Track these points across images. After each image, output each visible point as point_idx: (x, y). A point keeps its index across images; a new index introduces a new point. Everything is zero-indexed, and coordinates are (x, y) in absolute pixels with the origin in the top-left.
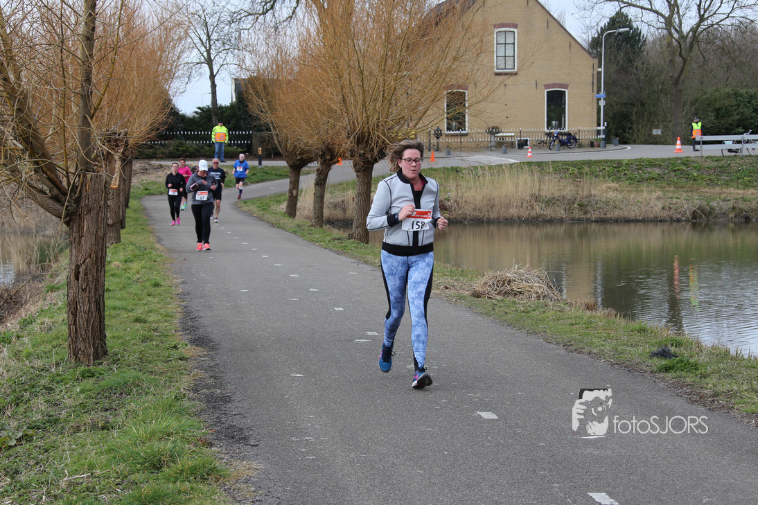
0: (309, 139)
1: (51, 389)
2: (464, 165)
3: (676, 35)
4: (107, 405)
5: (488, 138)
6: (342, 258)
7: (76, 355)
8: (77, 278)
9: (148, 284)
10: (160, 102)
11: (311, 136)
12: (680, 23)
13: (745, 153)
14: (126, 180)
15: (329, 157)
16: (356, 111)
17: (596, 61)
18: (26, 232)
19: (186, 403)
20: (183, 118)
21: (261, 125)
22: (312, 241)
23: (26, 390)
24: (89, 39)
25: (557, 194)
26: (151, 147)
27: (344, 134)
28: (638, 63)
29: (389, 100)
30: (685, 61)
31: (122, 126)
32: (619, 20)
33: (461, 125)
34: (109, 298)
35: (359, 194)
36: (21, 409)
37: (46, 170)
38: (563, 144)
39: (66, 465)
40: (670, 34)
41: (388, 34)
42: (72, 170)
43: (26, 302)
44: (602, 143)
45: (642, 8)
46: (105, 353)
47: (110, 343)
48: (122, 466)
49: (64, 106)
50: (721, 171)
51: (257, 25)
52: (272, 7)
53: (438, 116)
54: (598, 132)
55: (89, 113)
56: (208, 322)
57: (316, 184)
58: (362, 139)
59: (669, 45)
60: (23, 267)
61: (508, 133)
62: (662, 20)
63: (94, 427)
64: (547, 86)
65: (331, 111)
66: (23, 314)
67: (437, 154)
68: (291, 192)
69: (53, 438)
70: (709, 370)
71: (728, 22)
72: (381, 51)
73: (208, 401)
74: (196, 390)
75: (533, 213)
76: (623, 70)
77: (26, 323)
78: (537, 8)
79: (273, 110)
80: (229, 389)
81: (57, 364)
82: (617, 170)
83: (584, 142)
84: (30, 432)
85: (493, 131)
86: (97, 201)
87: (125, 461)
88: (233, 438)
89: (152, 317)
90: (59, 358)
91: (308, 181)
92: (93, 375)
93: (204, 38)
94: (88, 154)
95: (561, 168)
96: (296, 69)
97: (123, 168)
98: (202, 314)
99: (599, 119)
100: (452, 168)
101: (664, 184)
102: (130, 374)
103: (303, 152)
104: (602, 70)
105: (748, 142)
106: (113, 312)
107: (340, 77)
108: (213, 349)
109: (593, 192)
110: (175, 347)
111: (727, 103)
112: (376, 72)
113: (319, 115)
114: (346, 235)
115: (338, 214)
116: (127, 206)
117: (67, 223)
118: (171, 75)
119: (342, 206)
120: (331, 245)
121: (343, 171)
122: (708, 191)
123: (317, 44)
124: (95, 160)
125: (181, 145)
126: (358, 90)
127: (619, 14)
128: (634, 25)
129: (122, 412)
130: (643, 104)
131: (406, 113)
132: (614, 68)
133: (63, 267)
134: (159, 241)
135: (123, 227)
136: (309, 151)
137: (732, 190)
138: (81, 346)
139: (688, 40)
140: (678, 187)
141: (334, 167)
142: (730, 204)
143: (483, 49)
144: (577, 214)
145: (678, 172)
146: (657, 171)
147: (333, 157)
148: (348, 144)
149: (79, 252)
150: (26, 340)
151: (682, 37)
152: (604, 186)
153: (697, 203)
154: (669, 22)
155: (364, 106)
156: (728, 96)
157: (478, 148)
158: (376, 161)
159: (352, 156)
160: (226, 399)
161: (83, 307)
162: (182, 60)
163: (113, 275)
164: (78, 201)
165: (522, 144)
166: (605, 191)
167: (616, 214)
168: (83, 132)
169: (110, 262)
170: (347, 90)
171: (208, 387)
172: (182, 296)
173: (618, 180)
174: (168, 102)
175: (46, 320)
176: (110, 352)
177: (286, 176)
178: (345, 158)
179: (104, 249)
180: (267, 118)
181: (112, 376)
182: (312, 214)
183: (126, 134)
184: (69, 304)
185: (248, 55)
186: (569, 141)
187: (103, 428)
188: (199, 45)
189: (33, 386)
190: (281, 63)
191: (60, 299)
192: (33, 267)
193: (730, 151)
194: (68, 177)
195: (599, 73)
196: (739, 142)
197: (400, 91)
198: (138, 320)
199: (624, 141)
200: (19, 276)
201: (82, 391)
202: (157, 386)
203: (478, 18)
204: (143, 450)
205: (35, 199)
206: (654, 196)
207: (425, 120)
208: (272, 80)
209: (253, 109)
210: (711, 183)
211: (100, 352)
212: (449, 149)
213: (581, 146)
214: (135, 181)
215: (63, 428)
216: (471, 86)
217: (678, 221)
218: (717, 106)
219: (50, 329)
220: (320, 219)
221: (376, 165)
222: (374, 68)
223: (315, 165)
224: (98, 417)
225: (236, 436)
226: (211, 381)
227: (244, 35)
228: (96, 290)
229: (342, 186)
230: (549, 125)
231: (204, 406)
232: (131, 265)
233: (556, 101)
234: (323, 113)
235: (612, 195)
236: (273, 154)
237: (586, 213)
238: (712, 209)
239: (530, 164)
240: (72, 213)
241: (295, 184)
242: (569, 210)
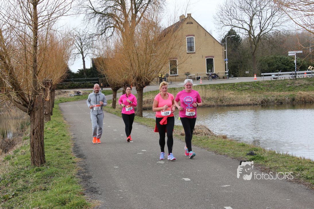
0: (119, 79)
1: (25, 176)
2: (177, 87)
3: (252, 37)
4: (46, 181)
5: (185, 76)
7: (34, 163)
8: (33, 134)
9: (61, 135)
10: (64, 68)
11: (120, 78)
12: (254, 33)
13: (279, 79)
14: (52, 97)
16: (136, 68)
17: (224, 47)
18: (16, 118)
19: (75, 179)
20: (73, 74)
21: (101, 75)
23: (15, 177)
24: (35, 46)
25: (211, 96)
26: (62, 85)
27: (132, 77)
28: (239, 47)
29: (148, 64)
30: (256, 46)
31: (50, 78)
32: (231, 32)
33: (176, 72)
34: (46, 141)
35: (139, 99)
36: (14, 184)
37: (21, 95)
38: (213, 78)
39: (30, 204)
40: (250, 37)
41: (146, 40)
42: (30, 94)
43: (16, 144)
44: (228, 77)
45: (240, 28)
46: (45, 162)
47: (46, 158)
48: (51, 204)
49: (26, 71)
50: (271, 85)
51: (99, 39)
52: (104, 32)
53: (166, 70)
54: (226, 73)
55: (36, 74)
56: (83, 149)
58: (139, 79)
59: (250, 41)
60: (15, 131)
61: (193, 75)
62: (247, 32)
63: (41, 189)
64: (206, 57)
65: (127, 69)
66: (15, 148)
68: (113, 99)
69: (26, 194)
70: (268, 159)
71: (271, 32)
73: (83, 178)
74: (79, 174)
76: (234, 50)
77: (16, 152)
78: (202, 29)
79: (106, 69)
80: (91, 173)
81: (27, 167)
82: (233, 87)
84: (17, 192)
85: (187, 74)
86: (40, 106)
87: (52, 202)
88: (92, 191)
89: (62, 148)
90: (27, 164)
92: (40, 170)
93: (80, 44)
94: (36, 89)
95: (213, 87)
96: (114, 54)
97: (51, 93)
98: (81, 146)
99: (226, 68)
100: (173, 88)
101: (251, 91)
102: (54, 169)
103: (117, 84)
104: (226, 50)
105: (280, 75)
106: (48, 146)
107: (130, 57)
108: (85, 158)
109: (225, 95)
110: (71, 158)
111: (272, 61)
112: (143, 54)
113: (122, 71)
116: (53, 107)
117: (29, 114)
118: (68, 58)
122: (267, 93)
123: (121, 45)
124: (39, 90)
125: (73, 83)
126: (136, 61)
127: (232, 30)
128: (237, 34)
129: (51, 183)
130: (242, 62)
132: (230, 50)
133: (29, 130)
134: (65, 119)
135: (52, 115)
136: (120, 84)
137: (275, 93)
138: (36, 159)
139: (257, 39)
140: (256, 92)
142: (275, 98)
143: (182, 44)
144: (219, 103)
145: (255, 87)
146: (248, 87)
148: (133, 81)
149: (34, 125)
150: (16, 158)
151: (255, 38)
152: (229, 93)
153: (263, 98)
154: (249, 32)
155: (139, 66)
156: (273, 58)
157: (182, 80)
158: (144, 87)
159: (135, 85)
160: (90, 177)
161: (36, 145)
162: (72, 52)
163: (48, 133)
164: (33, 106)
165: (198, 79)
166: (229, 95)
167: (233, 103)
168: (34, 81)
169: (46, 128)
170: (132, 61)
171: (83, 173)
172: (74, 139)
173: (234, 90)
174: (67, 68)
175: (23, 150)
176: (47, 161)
177: (111, 94)
179: (43, 123)
180: (104, 72)
181: (47, 170)
183: (51, 80)
184: (31, 144)
185: (96, 50)
186: (215, 77)
187: (44, 190)
188: (78, 47)
189: (18, 175)
190: (108, 52)
191: (28, 142)
192: (19, 131)
193: (274, 78)
194: (29, 97)
195: (225, 51)
196: (277, 75)
197: (152, 61)
198: (57, 149)
199: (235, 76)
201: (36, 176)
202: (64, 173)
203: (180, 33)
204: (58, 198)
205: (17, 106)
206: (247, 96)
207: (162, 71)
208: (105, 58)
209: (99, 70)
210: (268, 90)
211: (43, 161)
212: (171, 82)
213: (220, 78)
214: (56, 98)
215: (29, 190)
216: (178, 58)
217: (256, 104)
218: (269, 62)
219: (25, 154)
221: (144, 88)
223: (122, 89)
224: (42, 186)
225: (93, 191)
226: (84, 171)
227: (95, 42)
228: (41, 138)
230: (208, 71)
231: (81, 180)
232: (55, 129)
233: (210, 62)
234: (124, 70)
235: (232, 96)
236: (106, 85)
237: (222, 103)
238: (268, 100)
239: (201, 85)
240: (31, 110)
241: (115, 96)
242: (216, 102)
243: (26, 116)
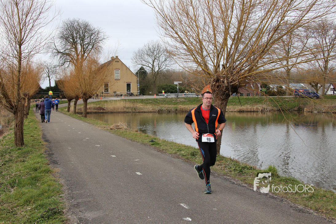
0: (73, 94)
1: (10, 153)
2: (108, 100)
3: (154, 72)
4: (24, 156)
5: (114, 94)
6: (80, 121)
7: (16, 145)
8: (17, 127)
9: (34, 128)
10: (37, 86)
11: (73, 93)
12: (155, 70)
13: (169, 97)
14: (29, 104)
15: (77, 98)
16: (83, 88)
17: (137, 77)
18: (4, 116)
19: (43, 155)
20: (43, 89)
21: (61, 91)
22: (73, 117)
23: (4, 153)
24: (19, 71)
25: (129, 106)
26: (35, 96)
27: (81, 93)
28: (146, 78)
29: (91, 85)
30: (156, 77)
31: (28, 91)
32: (142, 69)
33: (108, 91)
34: (24, 131)
35: (84, 107)
36: (3, 157)
37: (9, 102)
38: (130, 95)
39: (14, 170)
40: (153, 72)
41: (90, 71)
42: (15, 102)
43: (4, 132)
44: (139, 95)
45: (147, 66)
46: (24, 144)
47: (25, 142)
48: (27, 170)
49: (13, 87)
50: (164, 101)
51: (60, 69)
52: (64, 64)
53: (102, 89)
54: (138, 93)
55: (19, 88)
56: (48, 136)
57: (74, 104)
58: (85, 94)
59: (153, 74)
60: (4, 124)
61: (118, 93)
62: (151, 69)
63: (21, 161)
64: (126, 83)
65: (77, 88)
66: (4, 135)
67: (102, 97)
68: (68, 106)
69: (11, 164)
70: (162, 144)
71: (164, 70)
72: (89, 74)
73: (48, 155)
74: (45, 152)
75: (124, 111)
76: (143, 79)
77: (4, 137)
78: (124, 65)
79: (64, 87)
80: (53, 152)
81: (12, 147)
82: (142, 101)
83: (135, 95)
84: (5, 163)
85: (115, 92)
86: (21, 109)
87: (28, 169)
88: (54, 163)
89: (35, 136)
90: (12, 145)
91: (72, 104)
92: (20, 149)
93: (48, 71)
94: (19, 98)
95: (130, 101)
96: (69, 78)
97: (28, 101)
98: (47, 135)
99: (138, 90)
100: (106, 101)
101: (152, 104)
102: (30, 149)
103: (71, 97)
104: (138, 79)
105: (169, 95)
106: (26, 135)
107: (79, 80)
108: (50, 142)
109: (137, 106)
110: (41, 142)
111: (165, 87)
112: (88, 79)
113: (75, 88)
114: (81, 116)
115: (80, 111)
116: (29, 110)
117: (14, 114)
118: (40, 79)
119: (80, 109)
120: (78, 118)
121: (80, 101)
122: (161, 106)
123: (74, 73)
124: (21, 99)
125: (42, 95)
126: (84, 83)
127: (142, 67)
128: (145, 70)
129: (28, 158)
130: (147, 87)
131: (95, 88)
132: (141, 79)
133: (13, 124)
134: (37, 118)
135: (28, 115)
136: (73, 97)
137: (166, 105)
138: (18, 142)
139: (157, 73)
140: (155, 105)
141: (78, 100)
142: (166, 108)
143: (112, 74)
144: (134, 111)
145: (155, 102)
146: (151, 101)
147: (78, 98)
148: (81, 95)
149: (17, 120)
150: (4, 141)
151: (155, 72)
152: (139, 105)
153: (159, 108)
154: (152, 69)
155: (85, 86)
156: (165, 85)
157: (111, 96)
158: (88, 99)
159: (83, 98)
160: (53, 154)
161: (18, 134)
162: (43, 76)
163: (26, 126)
164: (17, 109)
165: (121, 95)
166: (140, 106)
167: (142, 111)
168: (18, 93)
169: (25, 123)
170: (81, 83)
171: (48, 151)
172: (42, 130)
173: (142, 103)
174: (39, 85)
175: (9, 137)
176: (25, 144)
177: (67, 103)
178: (81, 98)
179: (23, 120)
180: (63, 89)
181: (25, 149)
182: (73, 111)
183: (29, 93)
184: (15, 133)
185: (58, 75)
186: (132, 95)
187: (23, 161)
188: (46, 73)
189: (6, 152)
190: (66, 77)
191: (12, 132)
192: (6, 124)
193: (166, 97)
194: (14, 103)
195: (138, 80)
196: (168, 95)
197: (93, 83)
198: (31, 136)
199: (144, 95)
200: (3, 126)
201: (18, 153)
202: (36, 151)
203: (111, 67)
204: (32, 166)
205: (6, 109)
206: (150, 107)
207: (99, 90)
208: (64, 81)
209: (59, 87)
210: (162, 104)
211: (22, 144)
212: (105, 96)
213: (134, 96)
214: (31, 104)
215: (13, 162)
216: (110, 82)
217: (155, 112)
218: (163, 87)
219: (10, 139)
220: (75, 112)
221: (88, 100)
222: (88, 78)
223: (74, 100)
224: (22, 159)
225: (55, 162)
226: (49, 150)
227: (57, 70)
228: (21, 129)
229: (81, 105)
230: (127, 91)
231: (47, 156)
232: (30, 123)
233: (129, 86)
234: (76, 88)
235: (141, 106)
236: (64, 97)
237: (136, 111)
238: (162, 109)
239: (123, 100)
240: (15, 112)
241: (69, 104)
242: (132, 110)
243: (11, 115)
